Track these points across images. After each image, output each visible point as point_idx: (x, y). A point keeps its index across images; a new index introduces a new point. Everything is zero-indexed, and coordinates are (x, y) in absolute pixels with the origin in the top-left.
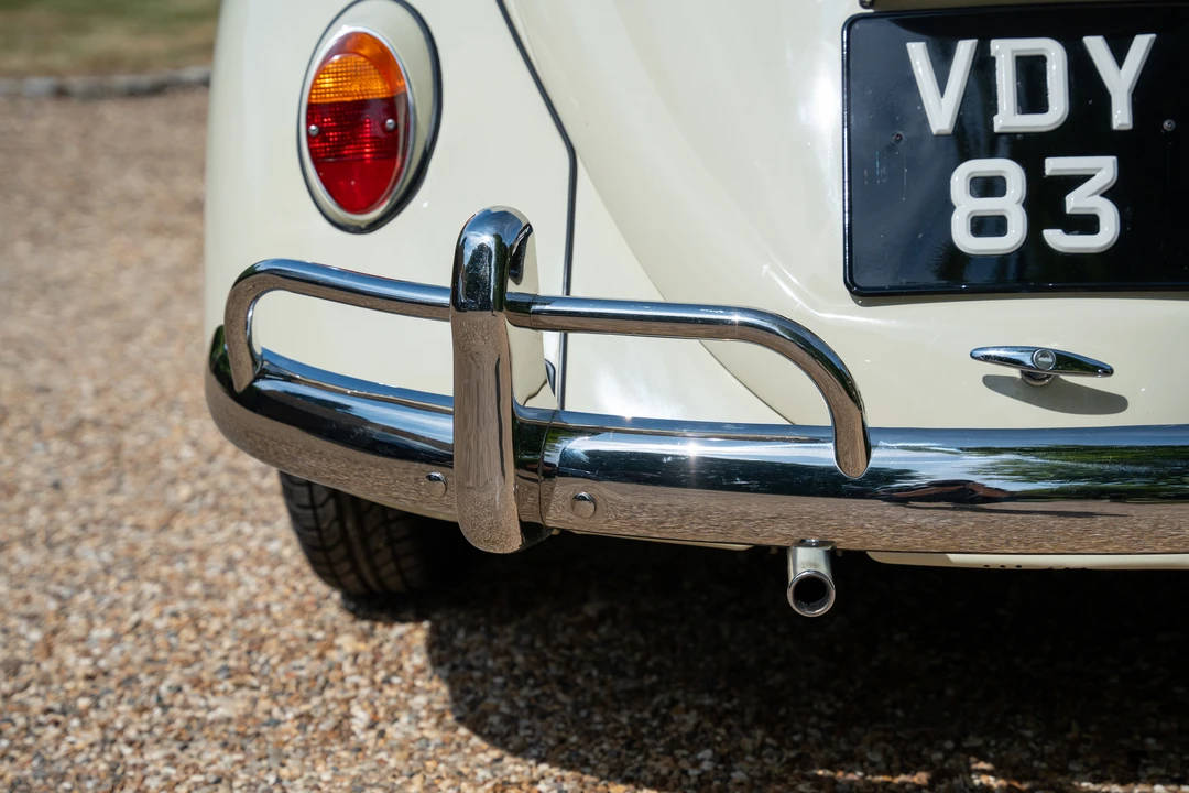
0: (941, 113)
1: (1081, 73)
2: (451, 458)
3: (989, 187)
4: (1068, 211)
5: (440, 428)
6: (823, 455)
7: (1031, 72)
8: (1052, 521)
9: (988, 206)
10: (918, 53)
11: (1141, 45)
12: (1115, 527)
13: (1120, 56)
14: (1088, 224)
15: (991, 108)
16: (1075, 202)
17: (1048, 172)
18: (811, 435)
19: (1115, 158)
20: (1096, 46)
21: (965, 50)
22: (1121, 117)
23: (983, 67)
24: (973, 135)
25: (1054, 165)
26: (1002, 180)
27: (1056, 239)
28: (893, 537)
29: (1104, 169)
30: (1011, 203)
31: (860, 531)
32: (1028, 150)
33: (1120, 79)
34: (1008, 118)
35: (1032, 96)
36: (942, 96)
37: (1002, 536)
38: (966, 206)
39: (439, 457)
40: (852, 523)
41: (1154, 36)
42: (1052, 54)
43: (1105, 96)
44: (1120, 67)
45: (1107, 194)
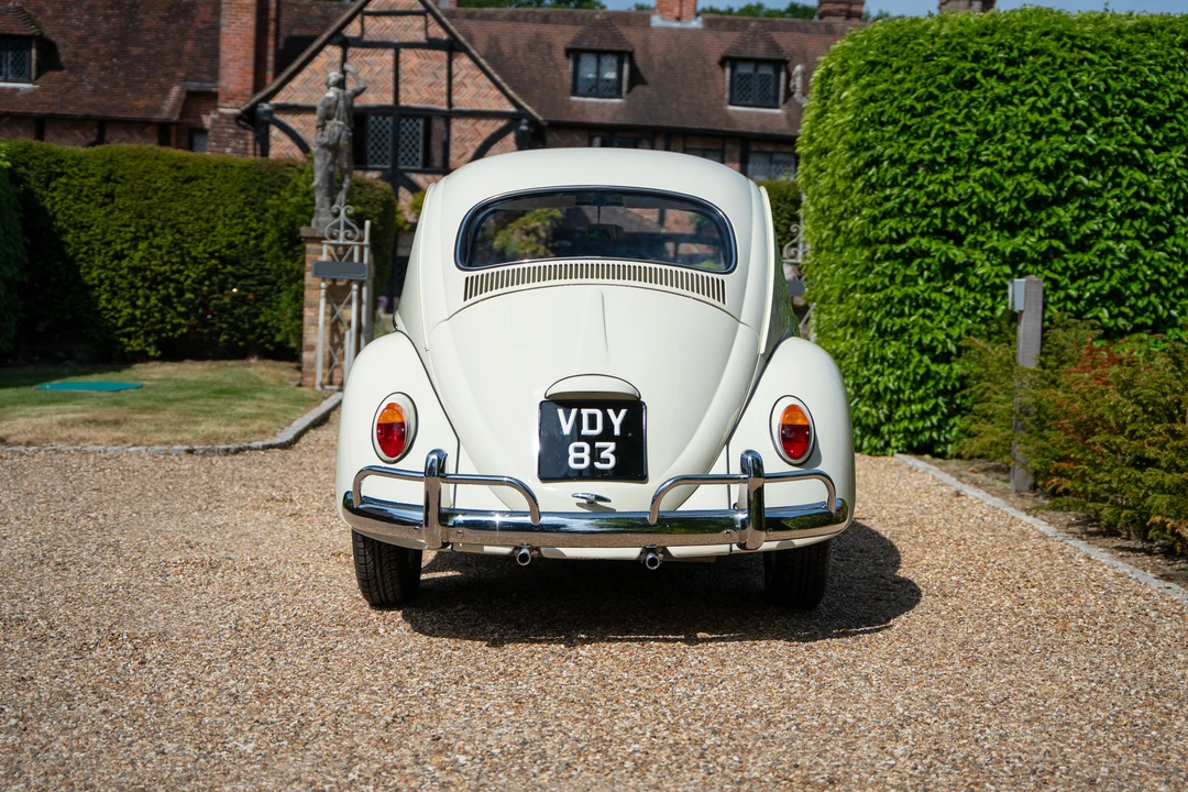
0: (567, 429)
1: (607, 419)
3: (579, 450)
4: (601, 457)
6: (528, 519)
7: (592, 418)
9: (579, 455)
10: (561, 412)
11: (623, 412)
13: (617, 415)
14: (607, 461)
15: (581, 428)
16: (604, 455)
17: (596, 446)
18: (524, 514)
19: (615, 443)
20: (611, 412)
21: (574, 411)
22: (617, 432)
23: (579, 417)
24: (577, 434)
25: (598, 444)
26: (583, 448)
27: (598, 465)
29: (612, 446)
30: (585, 455)
32: (591, 440)
33: (617, 421)
34: (585, 431)
35: (593, 425)
36: (567, 425)
38: (573, 455)
40: (536, 539)
41: (627, 409)
42: (599, 413)
43: (613, 426)
44: (617, 418)
45: (612, 453)
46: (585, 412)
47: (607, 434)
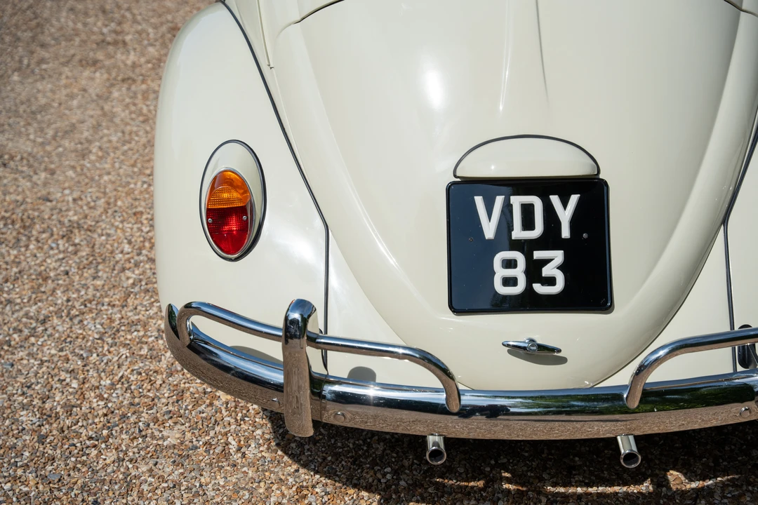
0: (489, 229)
1: (549, 210)
2: (283, 387)
3: (510, 264)
4: (543, 275)
5: (277, 377)
7: (528, 211)
8: (538, 424)
9: (509, 273)
10: (479, 201)
11: (574, 199)
12: (565, 427)
13: (565, 205)
14: (551, 281)
15: (510, 228)
16: (547, 271)
17: (535, 258)
19: (562, 251)
20: (555, 200)
21: (499, 200)
22: (566, 233)
23: (507, 210)
24: (504, 239)
25: (538, 255)
26: (515, 261)
27: (538, 288)
28: (468, 433)
29: (558, 256)
30: (519, 272)
31: (454, 430)
32: (526, 247)
33: (565, 215)
34: (518, 233)
35: (528, 224)
36: (490, 221)
37: (515, 433)
38: (500, 273)
39: (278, 388)
40: (450, 425)
41: (579, 195)
42: (536, 201)
43: (559, 223)
44: (565, 209)
45: (559, 268)
46: (517, 201)
47: (551, 238)
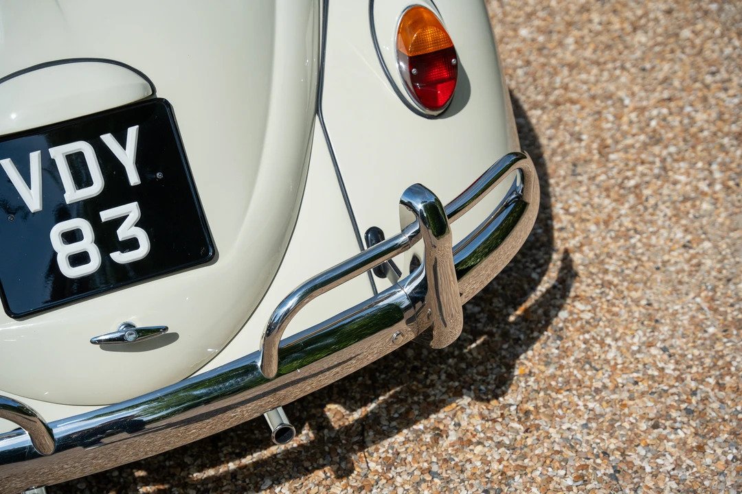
0: (33, 199)
1: (105, 157)
3: (72, 237)
4: (120, 240)
7: (76, 162)
9: (75, 248)
10: (7, 165)
11: (132, 133)
13: (122, 142)
14: (132, 244)
15: (60, 190)
16: (123, 233)
17: (103, 220)
19: (136, 203)
20: (108, 139)
21: (35, 158)
22: (134, 179)
23: (49, 168)
25: (106, 215)
26: (79, 231)
27: (118, 257)
29: (132, 210)
30: (87, 243)
31: (62, 472)
32: (90, 209)
33: (127, 156)
34: (72, 195)
35: (82, 179)
36: (30, 189)
37: (142, 450)
40: (56, 467)
41: (137, 126)
42: (85, 148)
43: (121, 169)
44: (125, 148)
45: (139, 224)
46: (59, 153)
47: (117, 190)
